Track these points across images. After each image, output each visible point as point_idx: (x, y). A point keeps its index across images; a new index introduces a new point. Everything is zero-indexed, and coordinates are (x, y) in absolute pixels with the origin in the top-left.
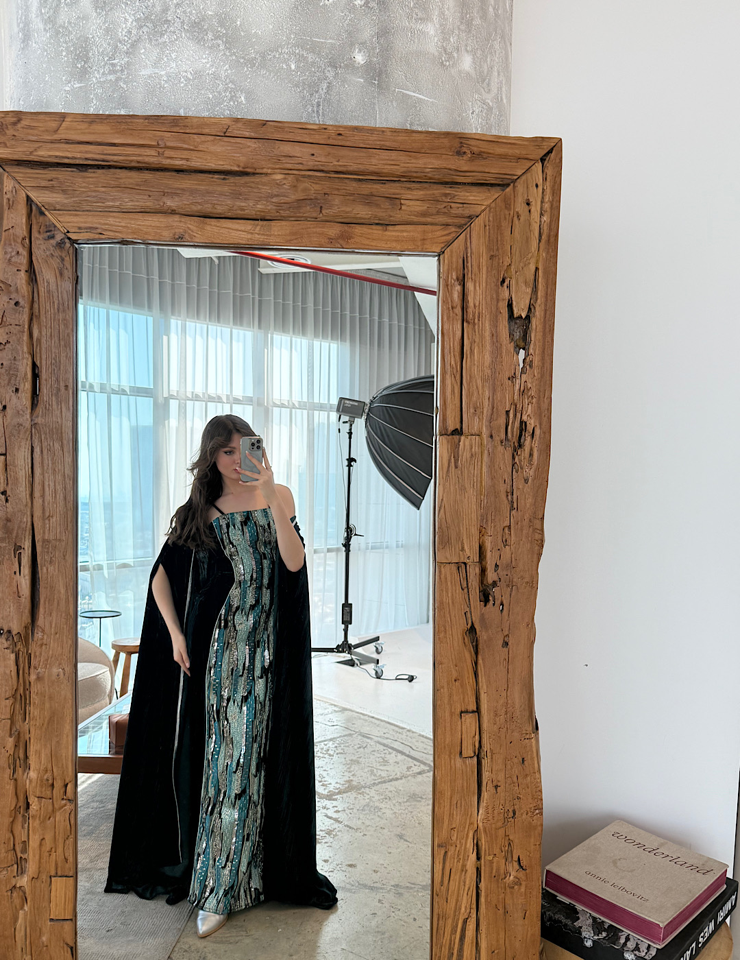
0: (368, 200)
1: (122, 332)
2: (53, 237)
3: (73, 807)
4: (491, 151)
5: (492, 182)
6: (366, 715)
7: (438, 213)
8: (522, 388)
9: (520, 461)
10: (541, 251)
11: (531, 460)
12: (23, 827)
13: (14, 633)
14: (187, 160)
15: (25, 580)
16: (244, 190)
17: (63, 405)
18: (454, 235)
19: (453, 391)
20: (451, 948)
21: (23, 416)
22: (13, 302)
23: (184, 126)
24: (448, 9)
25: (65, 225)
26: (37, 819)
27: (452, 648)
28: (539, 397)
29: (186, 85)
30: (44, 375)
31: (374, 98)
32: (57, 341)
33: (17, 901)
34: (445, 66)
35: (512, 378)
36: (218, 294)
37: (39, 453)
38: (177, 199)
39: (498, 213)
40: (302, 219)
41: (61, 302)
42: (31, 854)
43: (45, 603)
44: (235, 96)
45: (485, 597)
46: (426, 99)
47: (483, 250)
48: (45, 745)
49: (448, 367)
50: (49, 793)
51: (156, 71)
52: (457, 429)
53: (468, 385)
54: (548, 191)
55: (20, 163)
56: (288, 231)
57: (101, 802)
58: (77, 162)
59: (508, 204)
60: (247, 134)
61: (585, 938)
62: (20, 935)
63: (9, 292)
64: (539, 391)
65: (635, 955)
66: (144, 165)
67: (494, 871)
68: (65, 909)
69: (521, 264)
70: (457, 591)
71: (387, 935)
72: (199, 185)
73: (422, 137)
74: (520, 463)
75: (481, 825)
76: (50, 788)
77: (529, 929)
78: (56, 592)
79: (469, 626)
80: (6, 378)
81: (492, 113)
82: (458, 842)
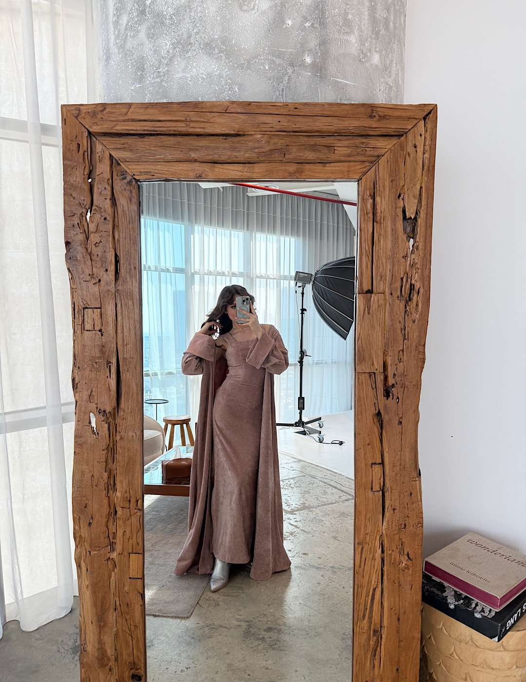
0: (313, 148)
1: (166, 233)
2: (125, 178)
3: (141, 513)
4: (392, 115)
5: (392, 134)
6: (314, 464)
7: (358, 154)
8: (411, 264)
9: (410, 309)
10: (424, 176)
11: (417, 309)
12: (113, 525)
13: (107, 412)
14: (203, 128)
15: (113, 381)
16: (237, 145)
17: (133, 279)
18: (368, 168)
19: (367, 266)
20: (365, 605)
21: (110, 285)
22: (103, 218)
23: (201, 108)
24: (364, 25)
25: (132, 171)
26: (121, 520)
27: (366, 425)
28: (423, 269)
29: (202, 82)
30: (122, 261)
31: (317, 84)
32: (129, 241)
33: (111, 567)
34: (362, 61)
35: (405, 257)
36: (223, 209)
37: (120, 307)
38: (197, 152)
39: (396, 153)
40: (273, 162)
41: (131, 218)
42: (118, 540)
43: (125, 395)
44: (232, 87)
45: (387, 394)
46: (350, 83)
47: (387, 176)
48: (125, 477)
49: (364, 251)
50: (128, 505)
51: (184, 74)
52: (369, 290)
53: (377, 262)
54: (428, 138)
55: (105, 134)
56: (264, 170)
57: (158, 511)
58: (139, 132)
59: (402, 147)
60: (239, 111)
61: (449, 603)
62: (113, 586)
63: (101, 212)
64: (423, 265)
65: (482, 615)
66: (178, 133)
67: (393, 560)
68: (138, 572)
69: (411, 185)
70: (369, 390)
71: (326, 596)
72: (211, 143)
73: (347, 107)
74: (410, 311)
75: (384, 532)
76: (128, 503)
77: (414, 596)
78: (131, 388)
79: (377, 412)
80: (100, 263)
81: (392, 90)
82: (370, 542)
